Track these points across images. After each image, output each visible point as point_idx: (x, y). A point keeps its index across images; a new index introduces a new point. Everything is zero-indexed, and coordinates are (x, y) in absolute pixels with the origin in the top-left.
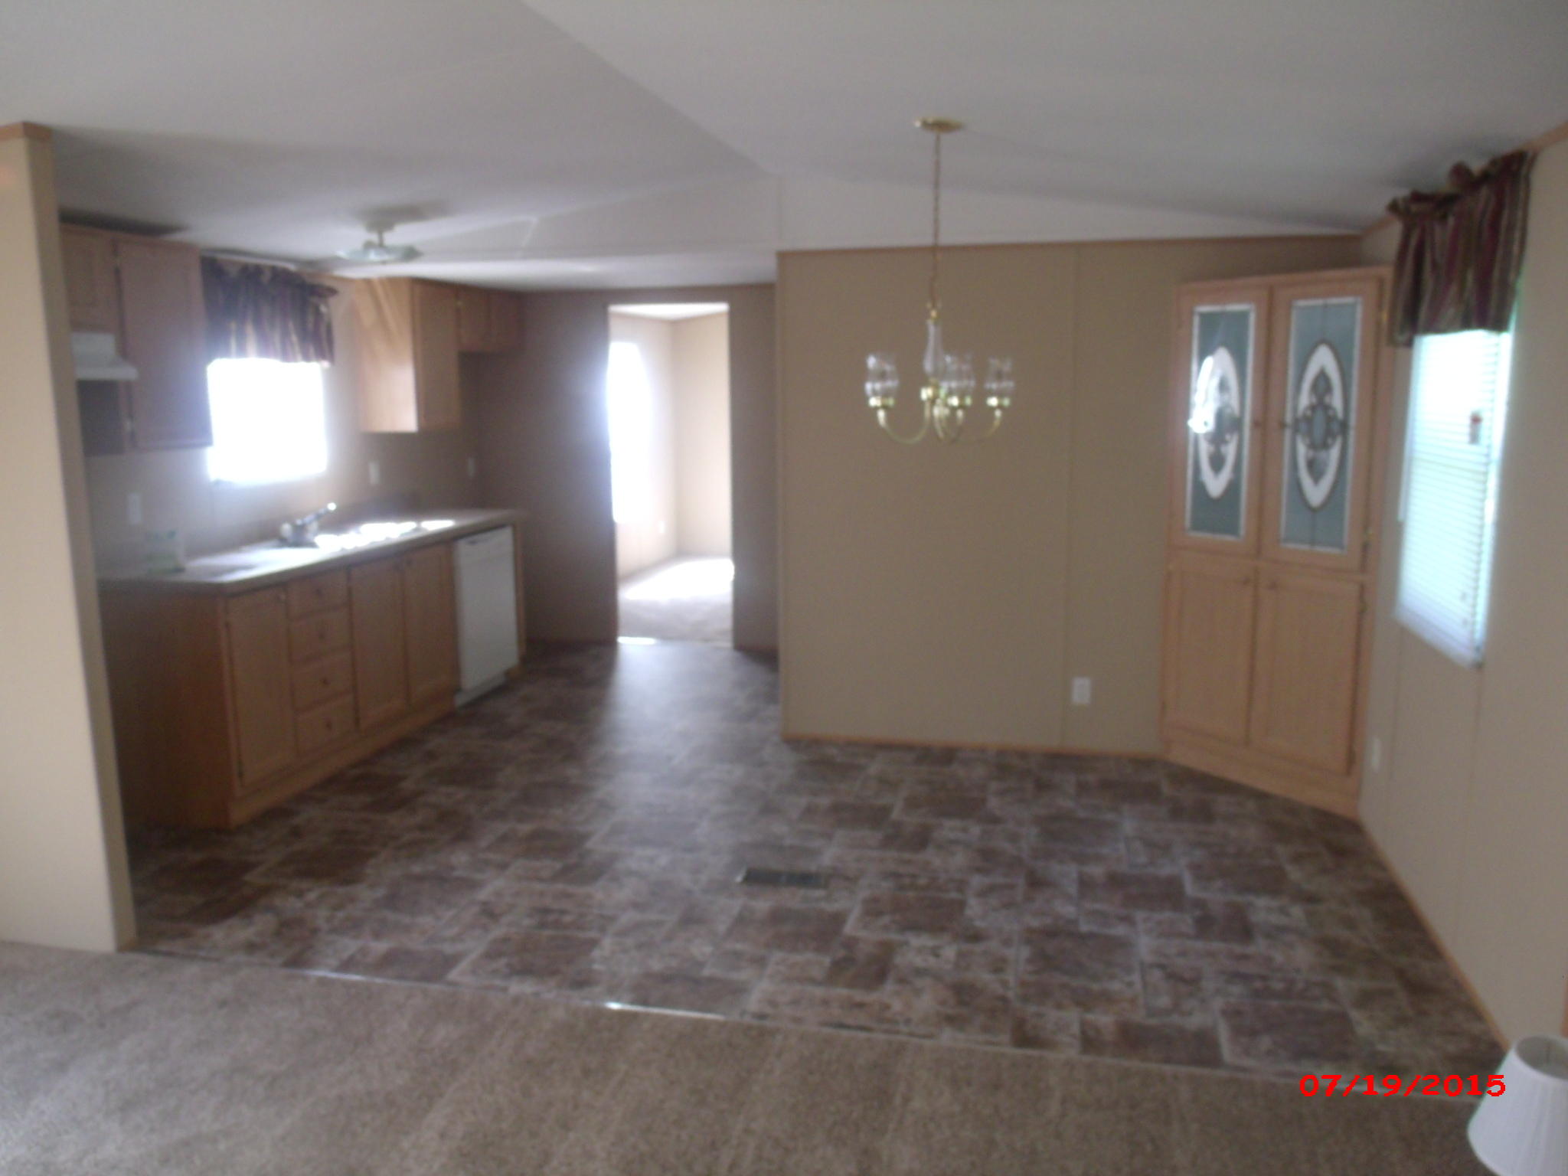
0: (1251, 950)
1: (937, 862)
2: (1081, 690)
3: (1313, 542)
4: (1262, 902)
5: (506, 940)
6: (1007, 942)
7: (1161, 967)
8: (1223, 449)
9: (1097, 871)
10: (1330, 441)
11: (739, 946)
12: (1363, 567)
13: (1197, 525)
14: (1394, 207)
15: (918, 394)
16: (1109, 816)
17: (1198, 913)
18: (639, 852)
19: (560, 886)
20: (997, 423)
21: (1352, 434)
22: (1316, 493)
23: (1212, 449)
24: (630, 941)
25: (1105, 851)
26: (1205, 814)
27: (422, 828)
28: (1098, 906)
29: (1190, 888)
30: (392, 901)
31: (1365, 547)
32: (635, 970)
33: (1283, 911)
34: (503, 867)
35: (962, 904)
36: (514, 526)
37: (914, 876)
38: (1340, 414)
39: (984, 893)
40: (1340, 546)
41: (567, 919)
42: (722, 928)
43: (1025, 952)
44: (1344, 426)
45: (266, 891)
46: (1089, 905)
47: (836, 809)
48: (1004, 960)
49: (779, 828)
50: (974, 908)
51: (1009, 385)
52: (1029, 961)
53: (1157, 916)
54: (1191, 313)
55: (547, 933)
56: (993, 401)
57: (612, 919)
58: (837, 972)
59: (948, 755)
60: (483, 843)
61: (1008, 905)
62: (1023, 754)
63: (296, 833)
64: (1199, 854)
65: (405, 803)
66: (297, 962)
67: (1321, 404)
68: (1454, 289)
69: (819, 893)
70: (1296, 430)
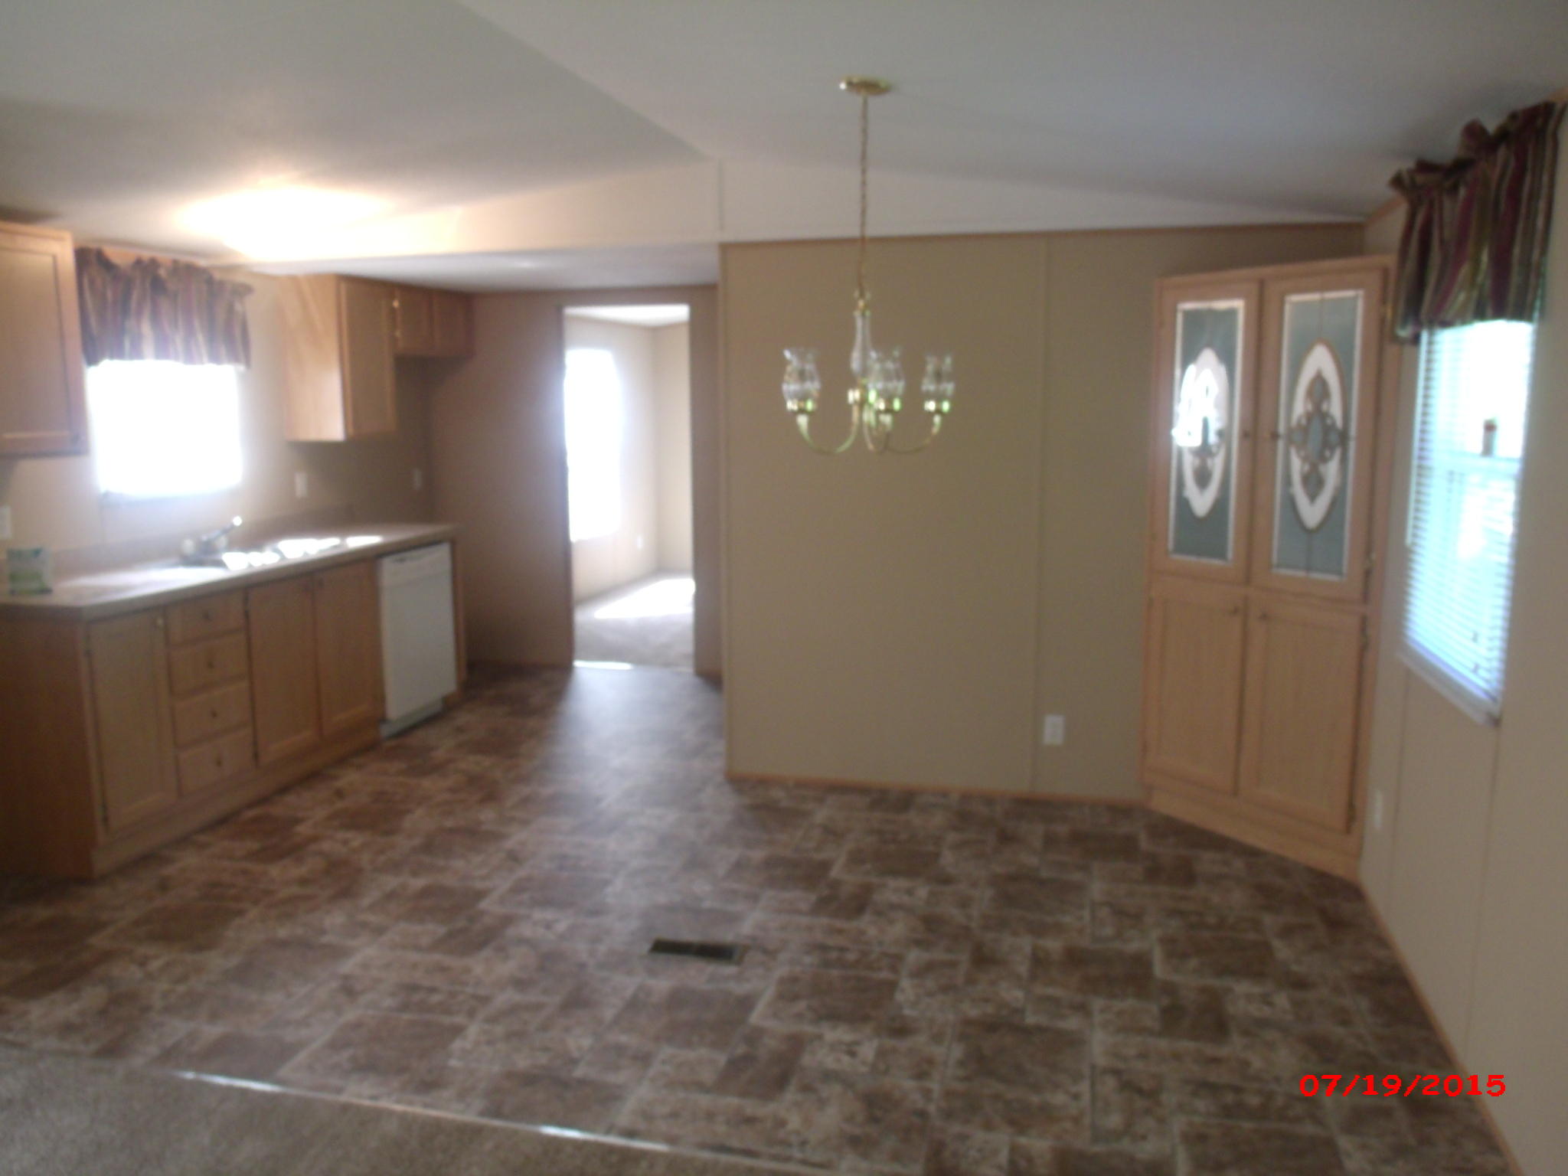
0: (1223, 1051)
1: (872, 932)
2: (1053, 729)
3: (1308, 568)
4: (1242, 987)
5: (358, 1025)
6: (937, 1038)
7: (1116, 1073)
8: (1209, 462)
9: (1053, 945)
10: (1327, 453)
11: (623, 1039)
12: (1365, 597)
13: (1180, 548)
14: (1397, 182)
15: (846, 397)
16: (1076, 876)
17: (1166, 1001)
18: (538, 915)
19: (437, 957)
20: (935, 430)
21: (1352, 446)
22: (1312, 513)
23: (1197, 462)
24: (499, 1030)
25: (1067, 919)
26: (1186, 875)
27: (303, 882)
28: (1050, 991)
29: (1160, 970)
30: (242, 975)
31: (1368, 573)
32: (496, 1068)
33: (1266, 999)
34: (379, 931)
35: (892, 986)
36: (453, 543)
37: (842, 949)
38: (1339, 423)
39: (922, 972)
40: (1339, 573)
41: (435, 998)
42: (609, 1014)
43: (957, 1052)
44: (1344, 436)
45: (107, 956)
46: (1040, 990)
47: (769, 863)
48: (930, 1061)
49: (701, 886)
50: (907, 990)
51: (949, 387)
52: (961, 1063)
53: (1118, 1005)
54: (1175, 311)
55: (406, 1016)
56: (931, 406)
57: (485, 1000)
58: (732, 1075)
59: (906, 800)
60: (366, 901)
61: (945, 989)
62: (989, 800)
63: (164, 886)
64: (1174, 925)
65: (294, 851)
66: (112, 1050)
67: (1318, 414)
68: (1465, 270)
69: (729, 970)
70: (1290, 441)
